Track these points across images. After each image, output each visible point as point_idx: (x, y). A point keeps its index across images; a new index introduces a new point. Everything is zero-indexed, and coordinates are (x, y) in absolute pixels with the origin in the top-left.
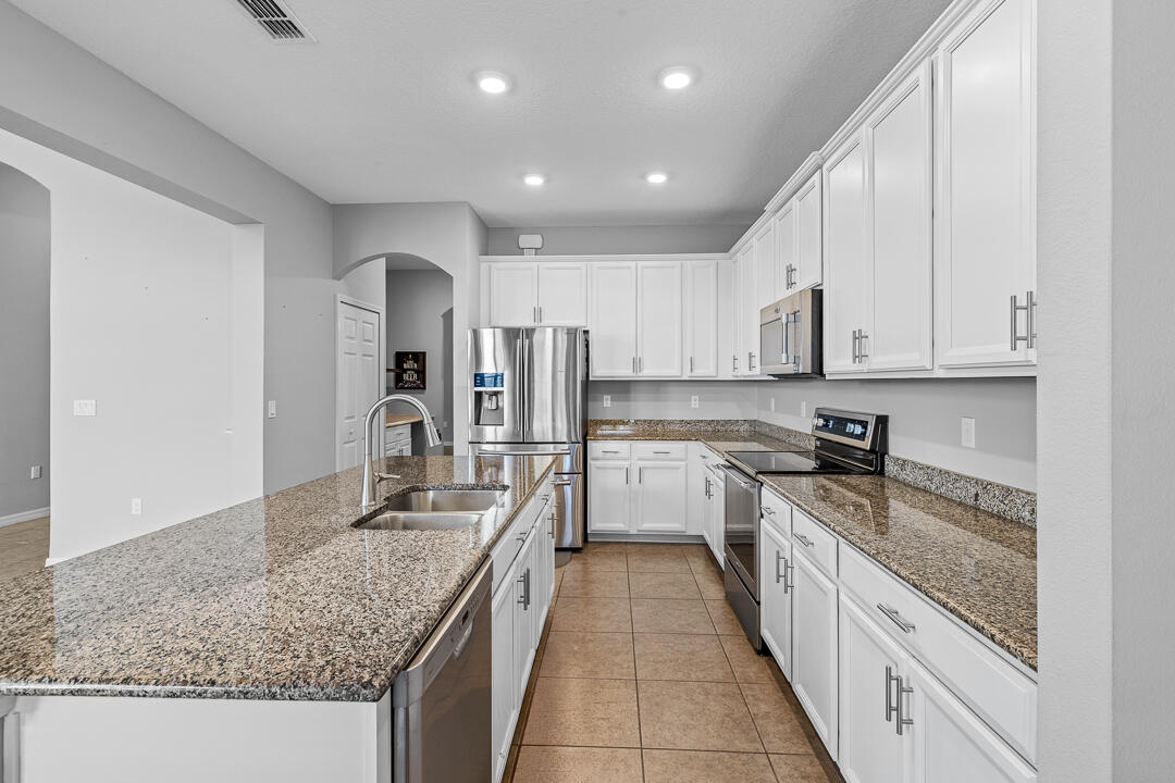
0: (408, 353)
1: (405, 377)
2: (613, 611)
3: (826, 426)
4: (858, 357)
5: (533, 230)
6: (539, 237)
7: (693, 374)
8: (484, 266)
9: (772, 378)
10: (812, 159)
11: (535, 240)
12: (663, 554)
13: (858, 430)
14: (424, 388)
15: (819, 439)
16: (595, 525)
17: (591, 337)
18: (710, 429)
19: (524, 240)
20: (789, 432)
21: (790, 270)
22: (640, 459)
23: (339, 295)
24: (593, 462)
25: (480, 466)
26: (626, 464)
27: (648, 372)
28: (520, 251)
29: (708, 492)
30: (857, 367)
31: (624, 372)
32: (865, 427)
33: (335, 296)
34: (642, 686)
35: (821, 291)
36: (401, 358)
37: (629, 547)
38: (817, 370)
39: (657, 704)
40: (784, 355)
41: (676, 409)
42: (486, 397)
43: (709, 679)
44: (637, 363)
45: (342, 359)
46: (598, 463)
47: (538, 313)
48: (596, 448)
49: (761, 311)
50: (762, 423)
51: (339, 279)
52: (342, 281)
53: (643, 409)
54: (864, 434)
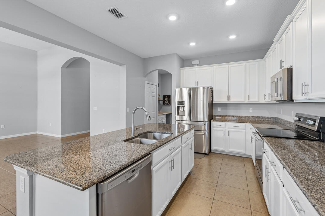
0: (166, 96)
1: (165, 102)
2: (213, 175)
3: (300, 120)
4: (304, 93)
5: (196, 59)
6: (198, 61)
7: (250, 101)
8: (182, 71)
9: (276, 102)
10: (289, 17)
11: (197, 62)
12: (236, 159)
13: (311, 122)
14: (170, 105)
15: (297, 125)
16: (213, 147)
17: (213, 90)
18: (257, 119)
19: (194, 62)
20: (287, 122)
21: (281, 62)
22: (229, 128)
23: (145, 81)
24: (213, 128)
25: (179, 127)
26: (224, 129)
27: (233, 100)
28: (193, 65)
29: (252, 141)
30: (304, 97)
31: (224, 100)
32: (315, 122)
33: (144, 81)
34: (215, 202)
35: (292, 68)
36: (164, 97)
37: (225, 156)
38: (290, 99)
39: (218, 209)
40: (276, 93)
41: (244, 112)
42: (181, 108)
43: (240, 205)
44: (229, 97)
45: (146, 98)
46: (215, 128)
47: (197, 83)
48: (214, 123)
49: (271, 78)
50: (278, 118)
51: (145, 77)
52: (146, 77)
53: (232, 112)
54: (315, 124)
